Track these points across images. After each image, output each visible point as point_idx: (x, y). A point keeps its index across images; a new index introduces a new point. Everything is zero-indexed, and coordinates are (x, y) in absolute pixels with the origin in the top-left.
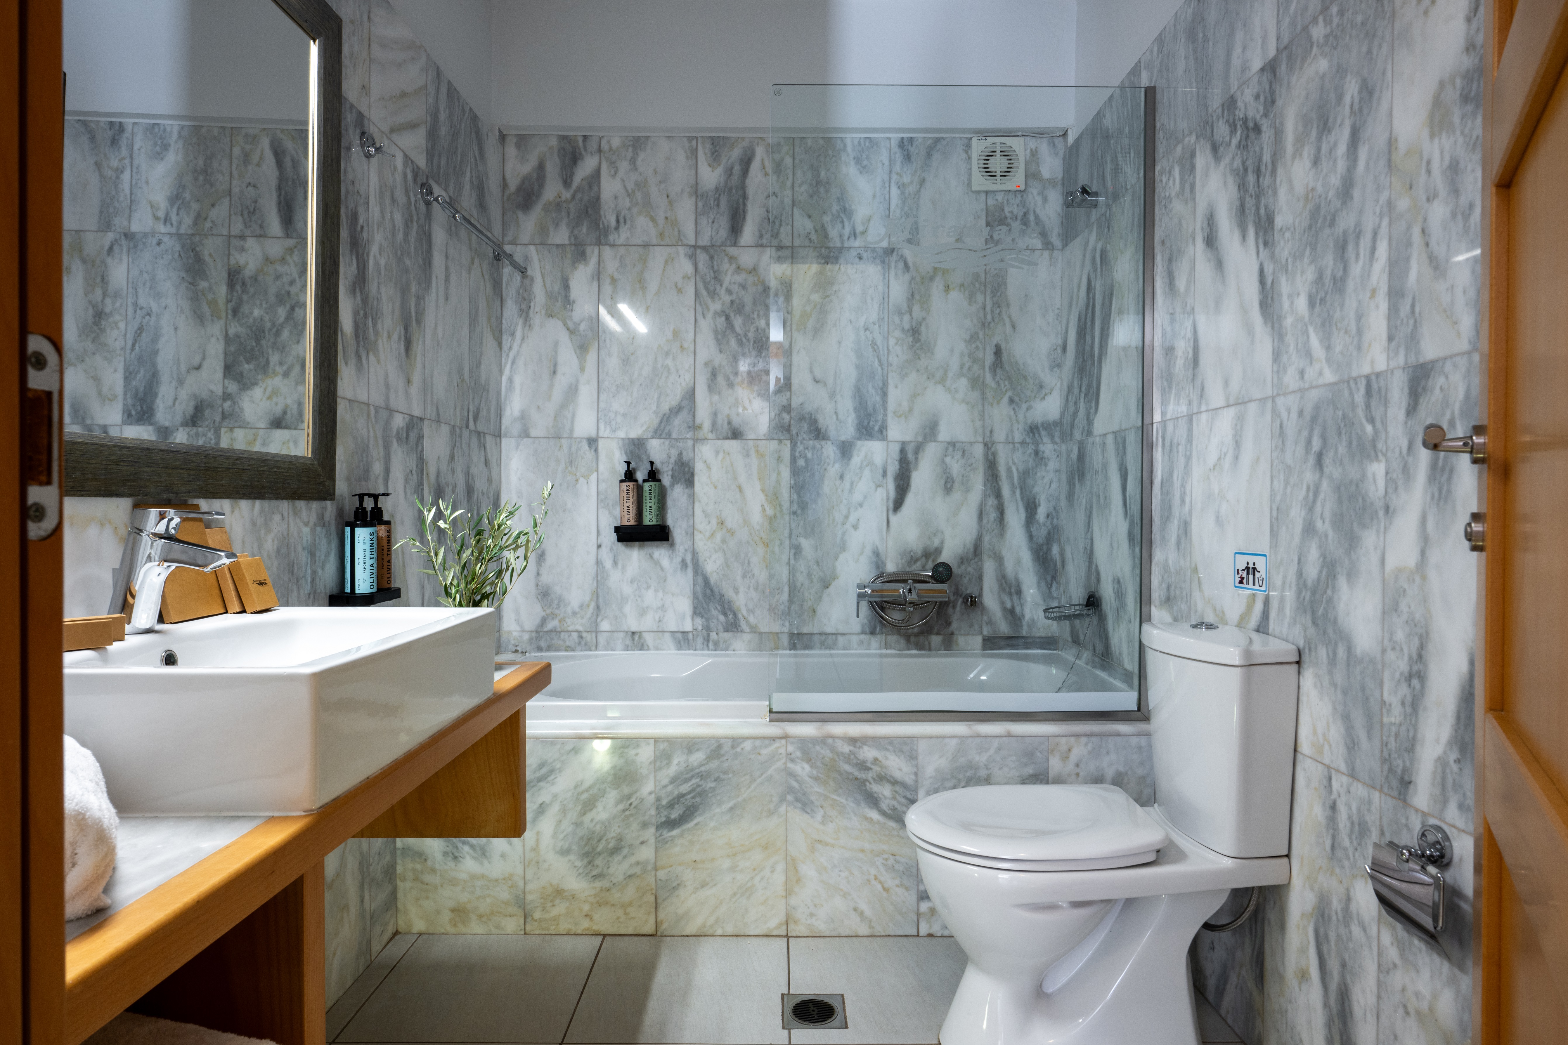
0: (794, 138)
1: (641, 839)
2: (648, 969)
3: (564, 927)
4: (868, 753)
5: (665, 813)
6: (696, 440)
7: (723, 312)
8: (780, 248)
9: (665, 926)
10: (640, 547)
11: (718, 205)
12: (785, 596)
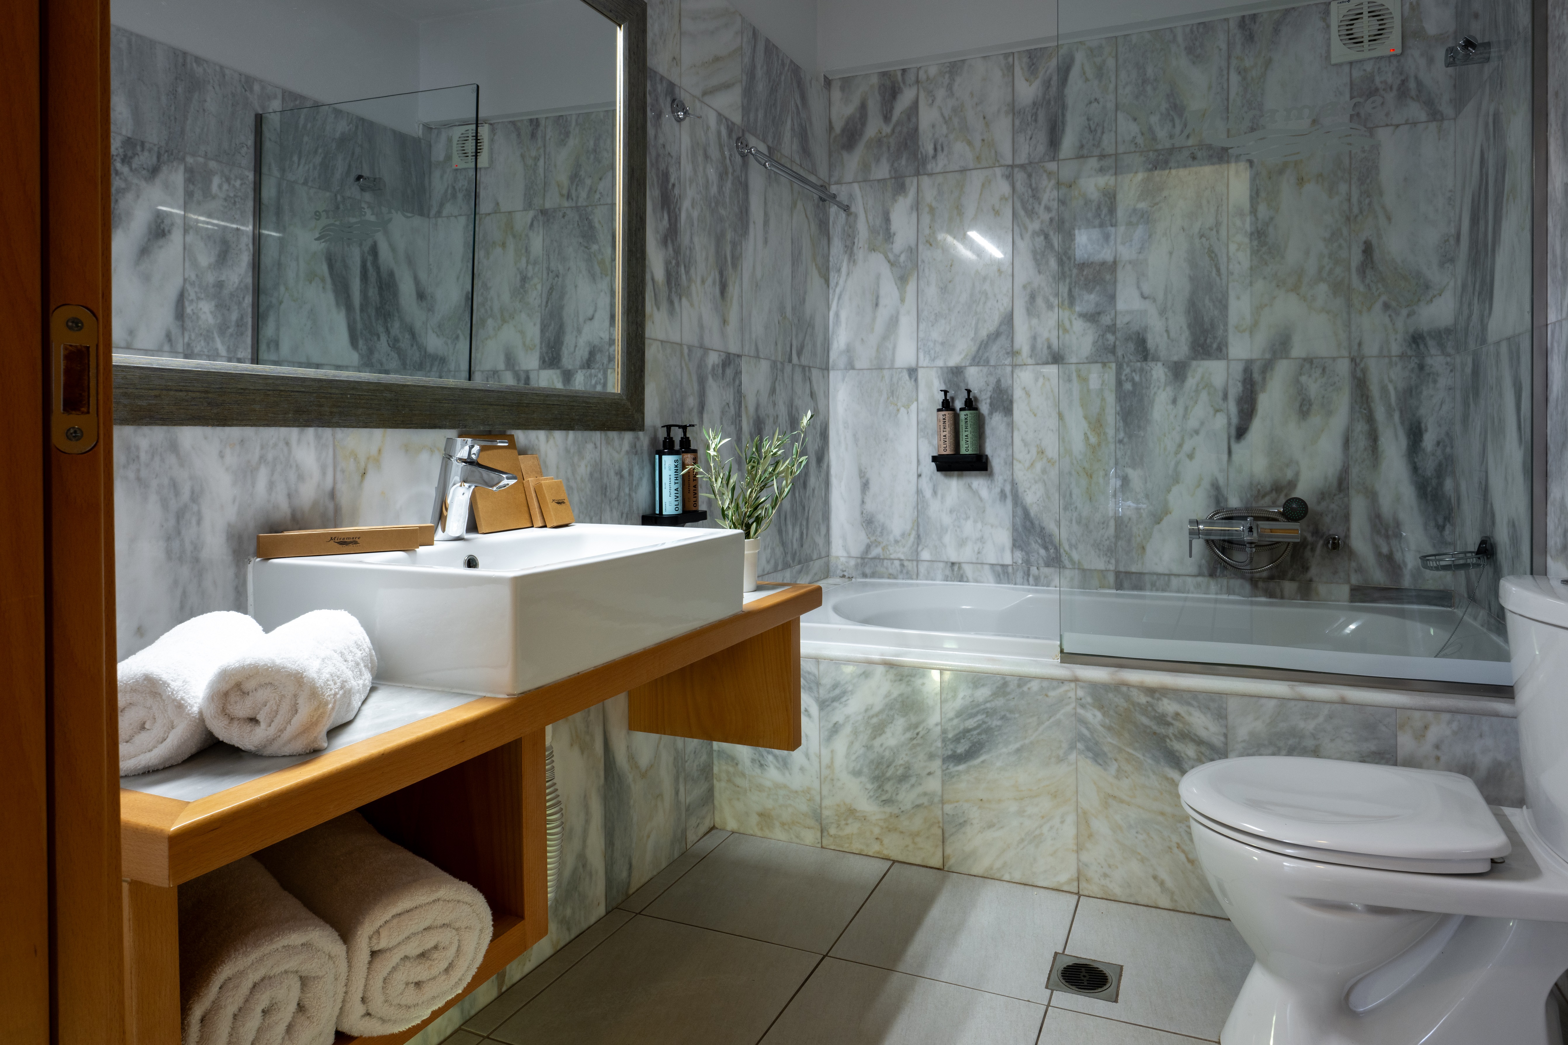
0: (1116, 37)
1: (928, 771)
2: (926, 901)
3: (856, 846)
4: (1169, 707)
5: (951, 746)
6: (1014, 366)
7: (1042, 231)
8: (1102, 157)
9: (952, 861)
10: (959, 476)
11: (1036, 121)
12: (1111, 530)
